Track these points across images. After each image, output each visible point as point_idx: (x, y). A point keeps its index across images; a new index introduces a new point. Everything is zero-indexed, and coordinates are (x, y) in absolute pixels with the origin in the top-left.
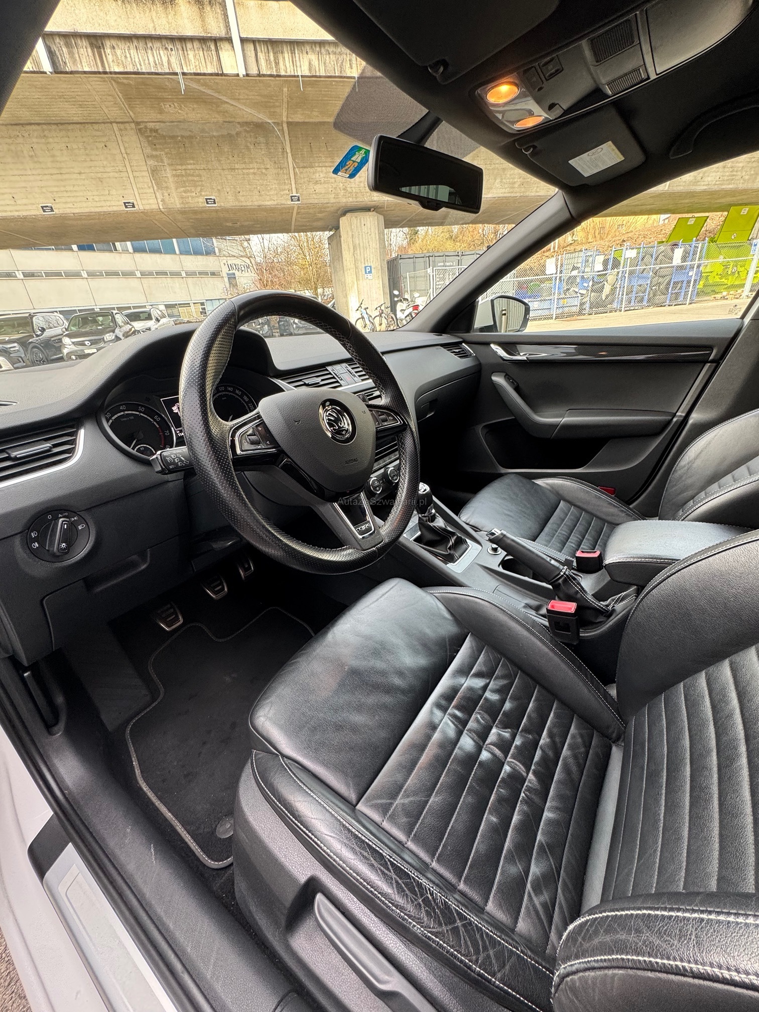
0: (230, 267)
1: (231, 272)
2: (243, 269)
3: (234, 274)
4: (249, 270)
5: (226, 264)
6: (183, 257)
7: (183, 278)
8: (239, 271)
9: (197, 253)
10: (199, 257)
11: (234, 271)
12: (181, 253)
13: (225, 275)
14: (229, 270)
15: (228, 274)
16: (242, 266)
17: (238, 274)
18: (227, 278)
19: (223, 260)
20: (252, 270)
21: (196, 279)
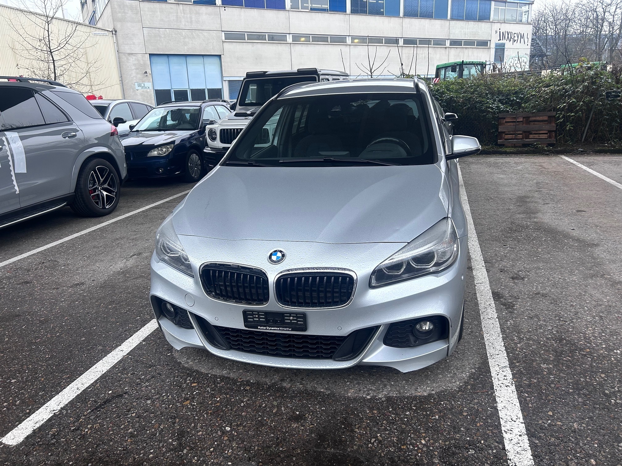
0: (502, 36)
1: (501, 42)
2: (516, 38)
3: (504, 45)
4: (522, 40)
5: (498, 32)
7: (446, 48)
8: (510, 41)
9: (470, 18)
10: (471, 23)
11: (504, 41)
12: (453, 18)
13: (493, 46)
14: (500, 40)
15: (497, 45)
16: (516, 35)
17: (508, 45)
18: (494, 49)
19: (496, 26)
20: (526, 40)
21: (458, 49)
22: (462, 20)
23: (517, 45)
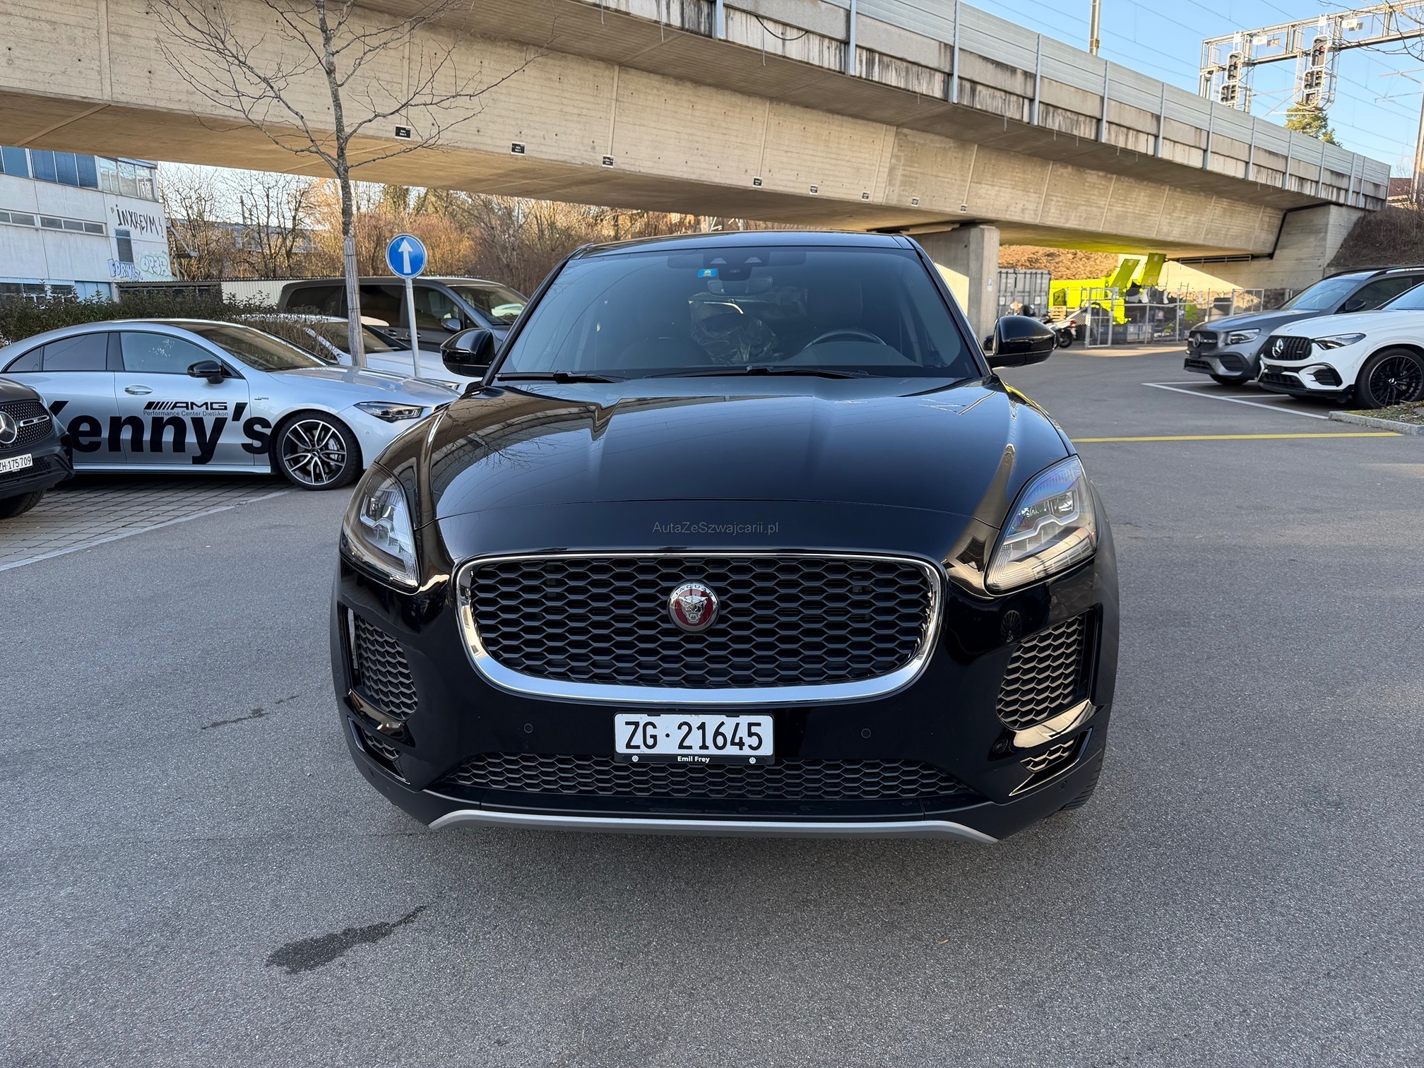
0: (122, 217)
1: (123, 227)
2: (144, 224)
3: (127, 234)
4: (153, 228)
5: (115, 209)
6: (41, 185)
7: (37, 230)
8: (136, 227)
9: (65, 179)
10: (70, 190)
11: (127, 227)
12: (37, 177)
13: (112, 234)
14: (120, 224)
15: (118, 233)
16: (142, 219)
17: (135, 234)
18: (115, 240)
19: (111, 200)
20: (159, 228)
21: (58, 234)
22: (54, 182)
23: (147, 235)
